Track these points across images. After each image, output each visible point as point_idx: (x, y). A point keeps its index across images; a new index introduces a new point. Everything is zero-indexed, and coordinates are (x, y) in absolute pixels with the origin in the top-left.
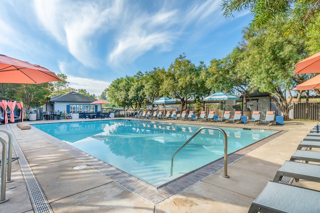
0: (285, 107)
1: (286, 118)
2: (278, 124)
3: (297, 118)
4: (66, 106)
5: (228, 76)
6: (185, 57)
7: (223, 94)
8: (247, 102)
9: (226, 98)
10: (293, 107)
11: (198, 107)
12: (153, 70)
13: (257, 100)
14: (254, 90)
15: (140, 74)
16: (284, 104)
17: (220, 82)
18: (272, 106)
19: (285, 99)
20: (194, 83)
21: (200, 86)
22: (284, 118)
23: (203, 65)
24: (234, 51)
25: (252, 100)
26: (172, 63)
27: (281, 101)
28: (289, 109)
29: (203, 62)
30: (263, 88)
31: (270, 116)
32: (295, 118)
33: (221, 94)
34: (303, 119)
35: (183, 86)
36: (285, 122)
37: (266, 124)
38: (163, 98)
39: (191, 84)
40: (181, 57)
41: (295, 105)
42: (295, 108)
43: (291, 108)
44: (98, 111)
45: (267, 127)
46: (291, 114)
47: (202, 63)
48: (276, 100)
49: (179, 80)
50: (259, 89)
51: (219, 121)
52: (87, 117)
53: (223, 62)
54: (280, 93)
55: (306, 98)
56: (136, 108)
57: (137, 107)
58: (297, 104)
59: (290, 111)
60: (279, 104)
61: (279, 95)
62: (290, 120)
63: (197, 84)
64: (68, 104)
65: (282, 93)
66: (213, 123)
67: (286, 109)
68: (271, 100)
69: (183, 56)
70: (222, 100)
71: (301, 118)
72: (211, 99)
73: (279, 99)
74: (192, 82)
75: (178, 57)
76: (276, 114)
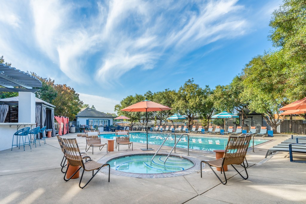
0: (274, 124)
1: (275, 132)
2: (269, 136)
3: (283, 132)
4: (86, 121)
5: (230, 99)
6: (193, 81)
7: (227, 113)
8: (244, 119)
9: (230, 117)
10: (280, 124)
11: (205, 123)
12: (165, 91)
13: (252, 117)
14: (252, 111)
15: (150, 93)
16: (273, 121)
17: (226, 104)
18: (263, 123)
19: (274, 117)
20: (203, 103)
21: (208, 106)
22: (274, 132)
23: (208, 88)
24: (234, 79)
25: (248, 117)
26: (181, 86)
27: (271, 119)
28: (277, 125)
29: (209, 86)
30: (259, 111)
31: (263, 130)
32: (281, 132)
33: (226, 113)
34: (287, 132)
35: (194, 106)
36: (274, 135)
37: (261, 136)
38: (175, 115)
39: (200, 104)
40: (189, 81)
41: (281, 122)
42: (281, 124)
43: (278, 124)
44: (111, 125)
45: (262, 138)
46: (279, 129)
47: (207, 86)
48: (267, 118)
49: (189, 101)
50: (256, 111)
51: (225, 134)
52: (110, 130)
53: (227, 89)
54: (270, 113)
55: (290, 116)
56: (143, 122)
57: (145, 122)
58: (282, 122)
59: (278, 127)
60: (270, 122)
61: (270, 114)
62: (278, 133)
63: (205, 105)
64: (87, 119)
65: (272, 113)
66: (221, 136)
67: (275, 125)
68: (263, 117)
69: (191, 80)
70: (228, 118)
71: (285, 132)
72: (219, 117)
73: (269, 118)
74: (201, 103)
75: (187, 81)
76: (268, 129)
